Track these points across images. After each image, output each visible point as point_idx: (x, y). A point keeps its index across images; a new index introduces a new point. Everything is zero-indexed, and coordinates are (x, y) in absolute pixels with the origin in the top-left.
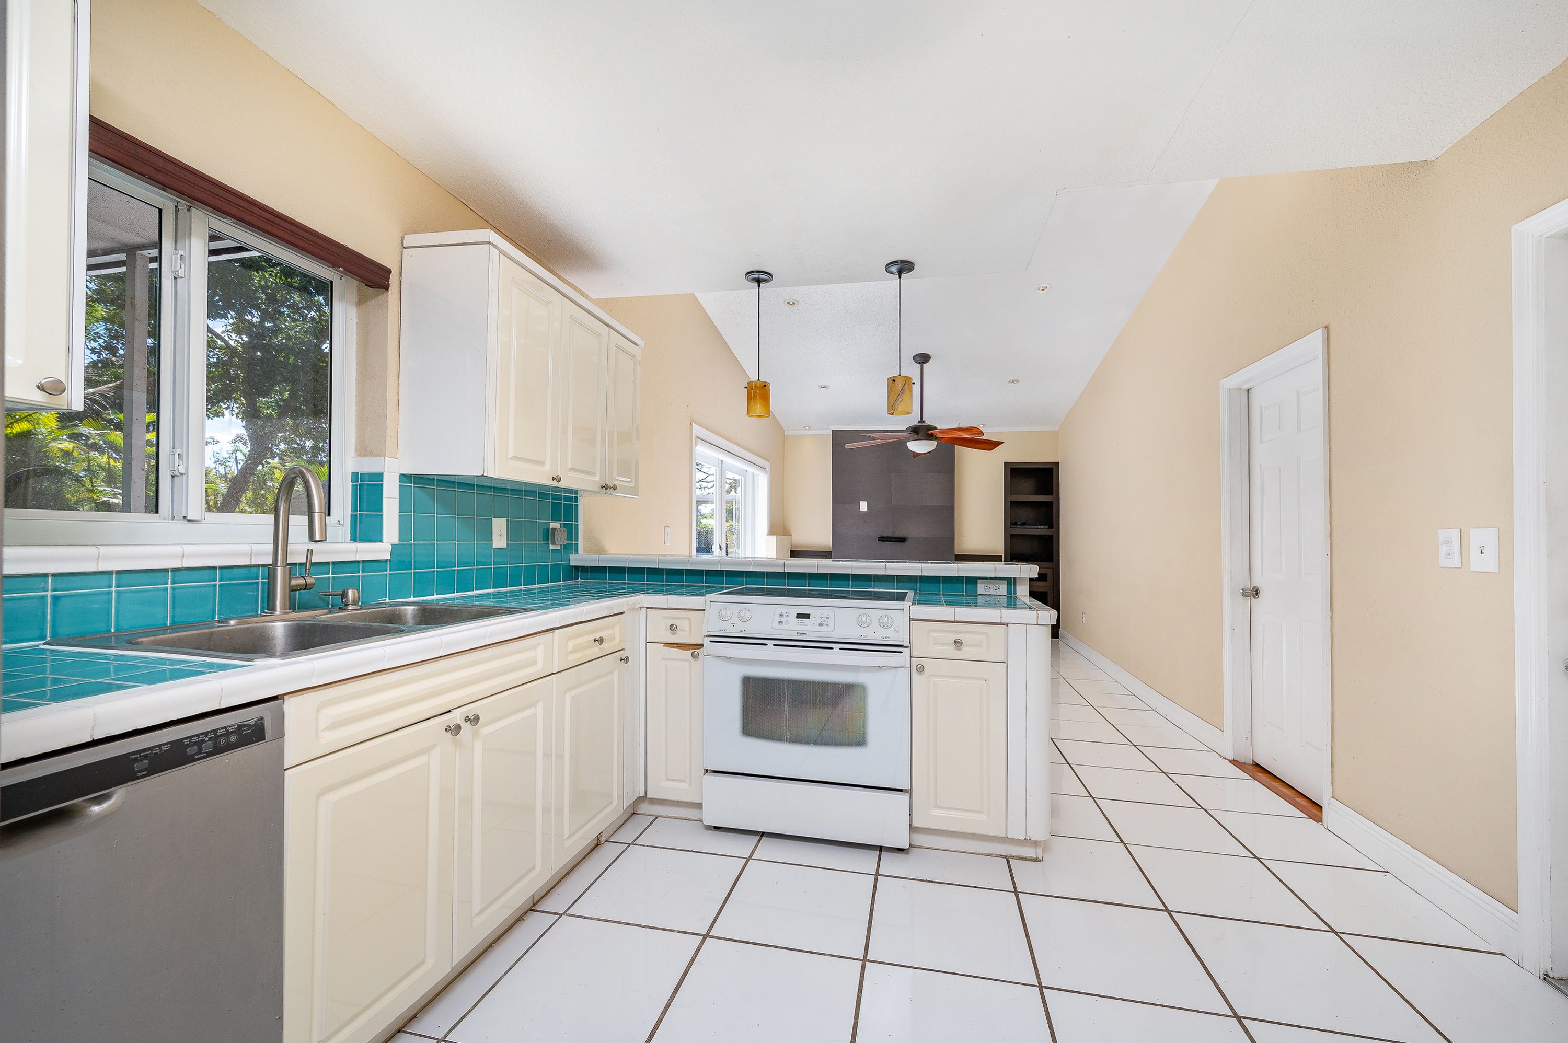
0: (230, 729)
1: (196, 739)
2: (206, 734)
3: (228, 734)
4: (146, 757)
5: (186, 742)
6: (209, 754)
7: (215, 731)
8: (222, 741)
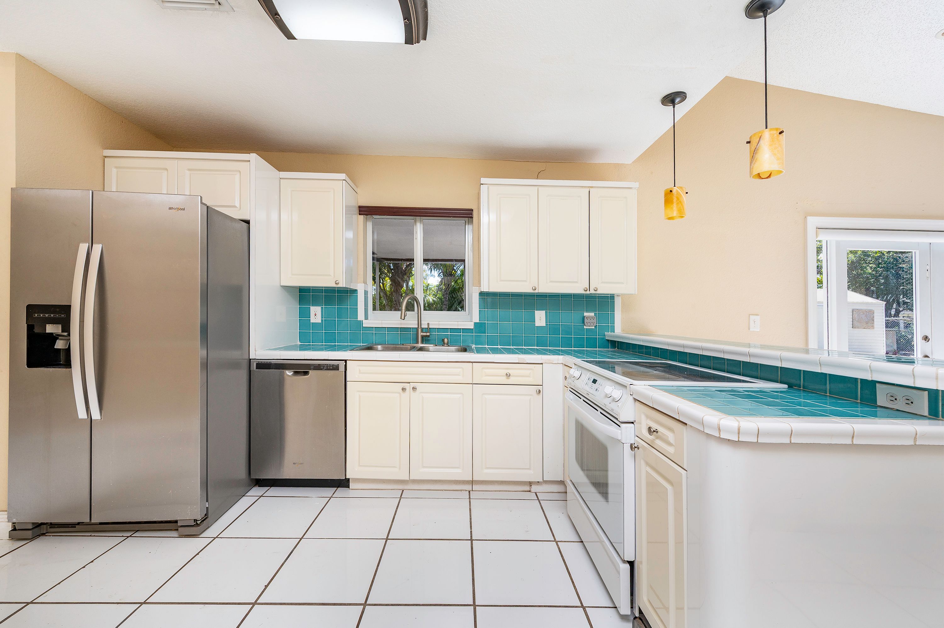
0: (331, 365)
1: (323, 365)
2: (325, 364)
3: (330, 366)
4: (313, 366)
5: (321, 365)
6: (325, 370)
7: (327, 364)
8: (329, 367)
